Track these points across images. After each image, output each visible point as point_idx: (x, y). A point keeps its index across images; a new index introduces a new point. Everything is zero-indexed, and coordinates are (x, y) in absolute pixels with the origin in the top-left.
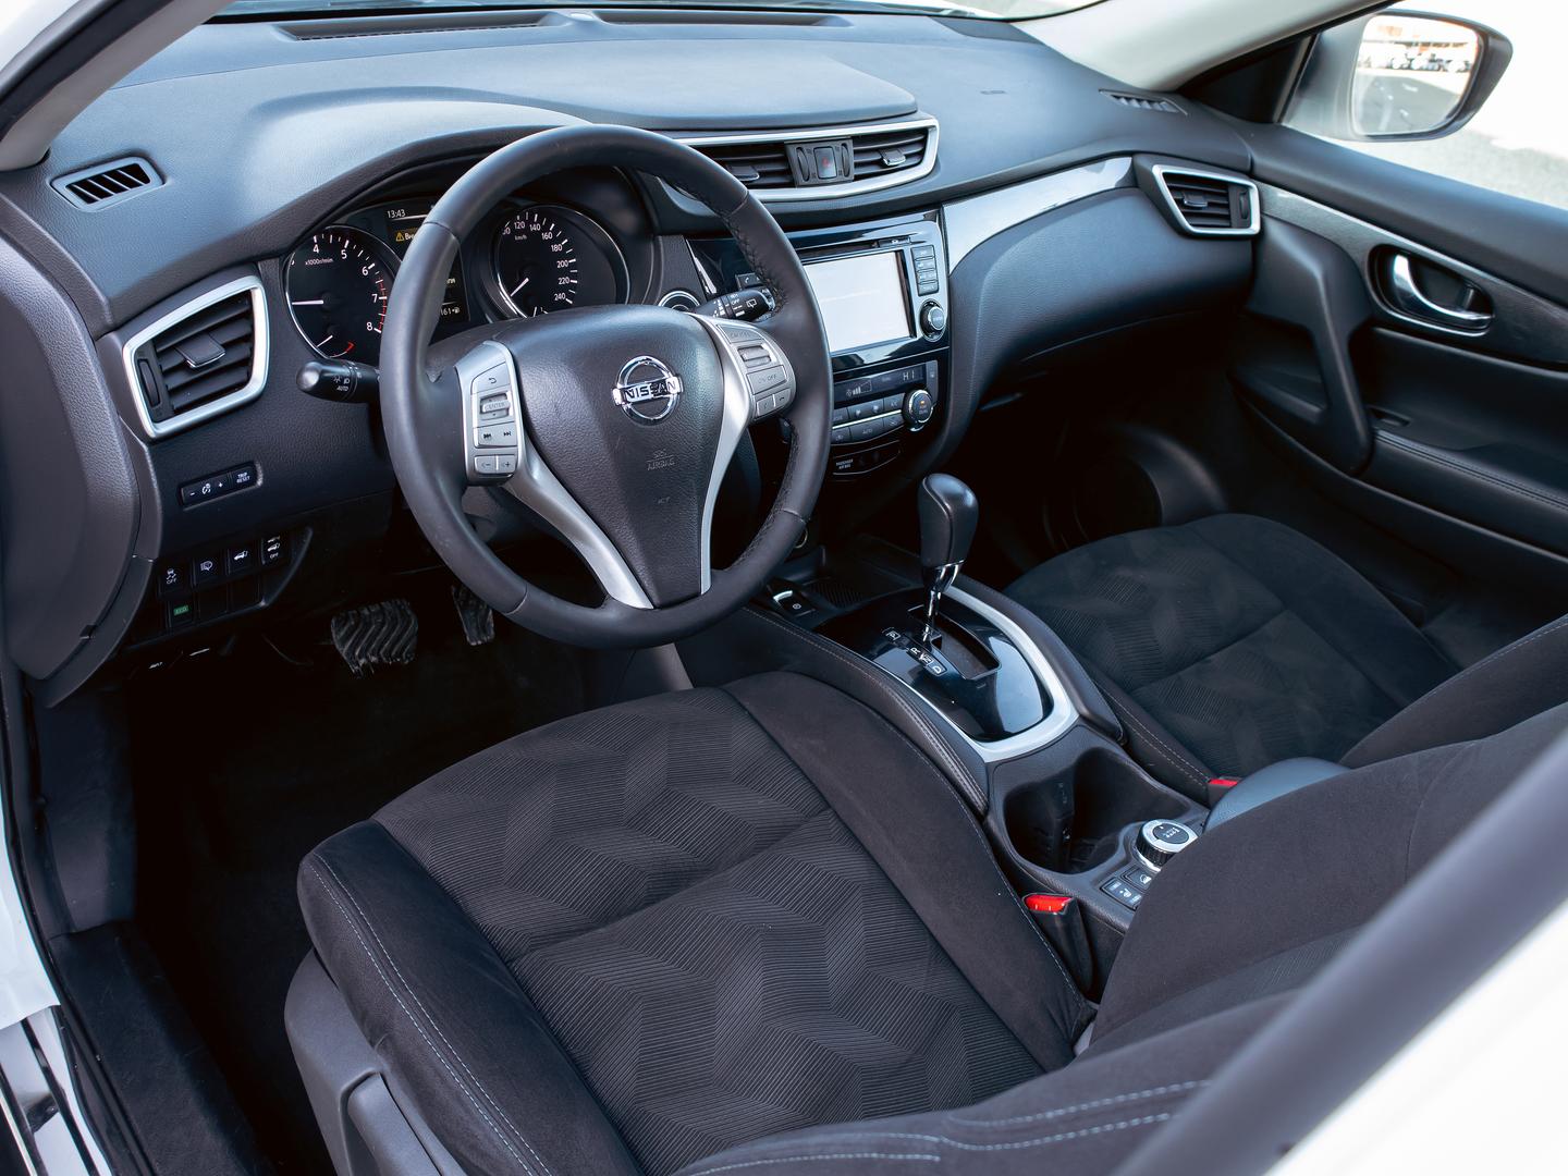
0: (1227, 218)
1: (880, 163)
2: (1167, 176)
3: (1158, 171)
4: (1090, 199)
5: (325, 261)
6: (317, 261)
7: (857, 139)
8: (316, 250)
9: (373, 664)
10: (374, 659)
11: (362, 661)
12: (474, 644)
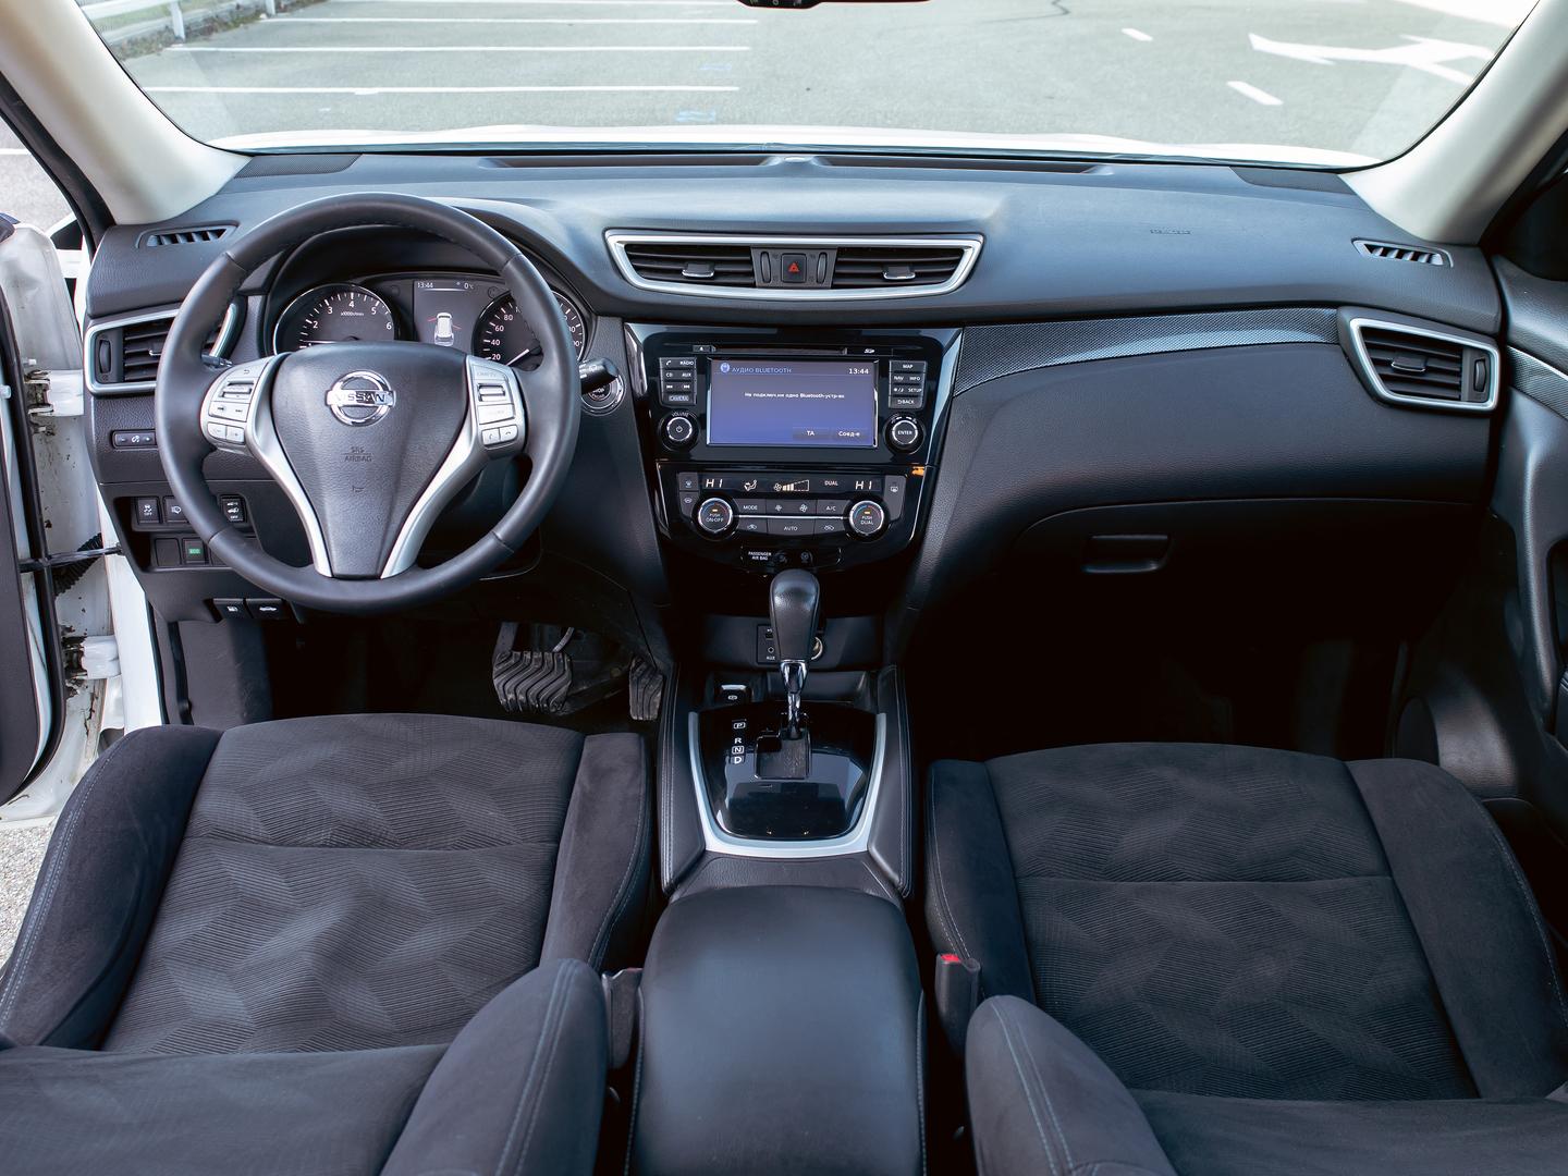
0: (1457, 388)
1: (880, 276)
2: (1365, 331)
3: (1355, 325)
4: (1245, 348)
5: (357, 314)
6: (351, 314)
7: (842, 250)
8: (352, 304)
9: (521, 702)
10: (522, 697)
11: (510, 696)
12: (635, 718)
